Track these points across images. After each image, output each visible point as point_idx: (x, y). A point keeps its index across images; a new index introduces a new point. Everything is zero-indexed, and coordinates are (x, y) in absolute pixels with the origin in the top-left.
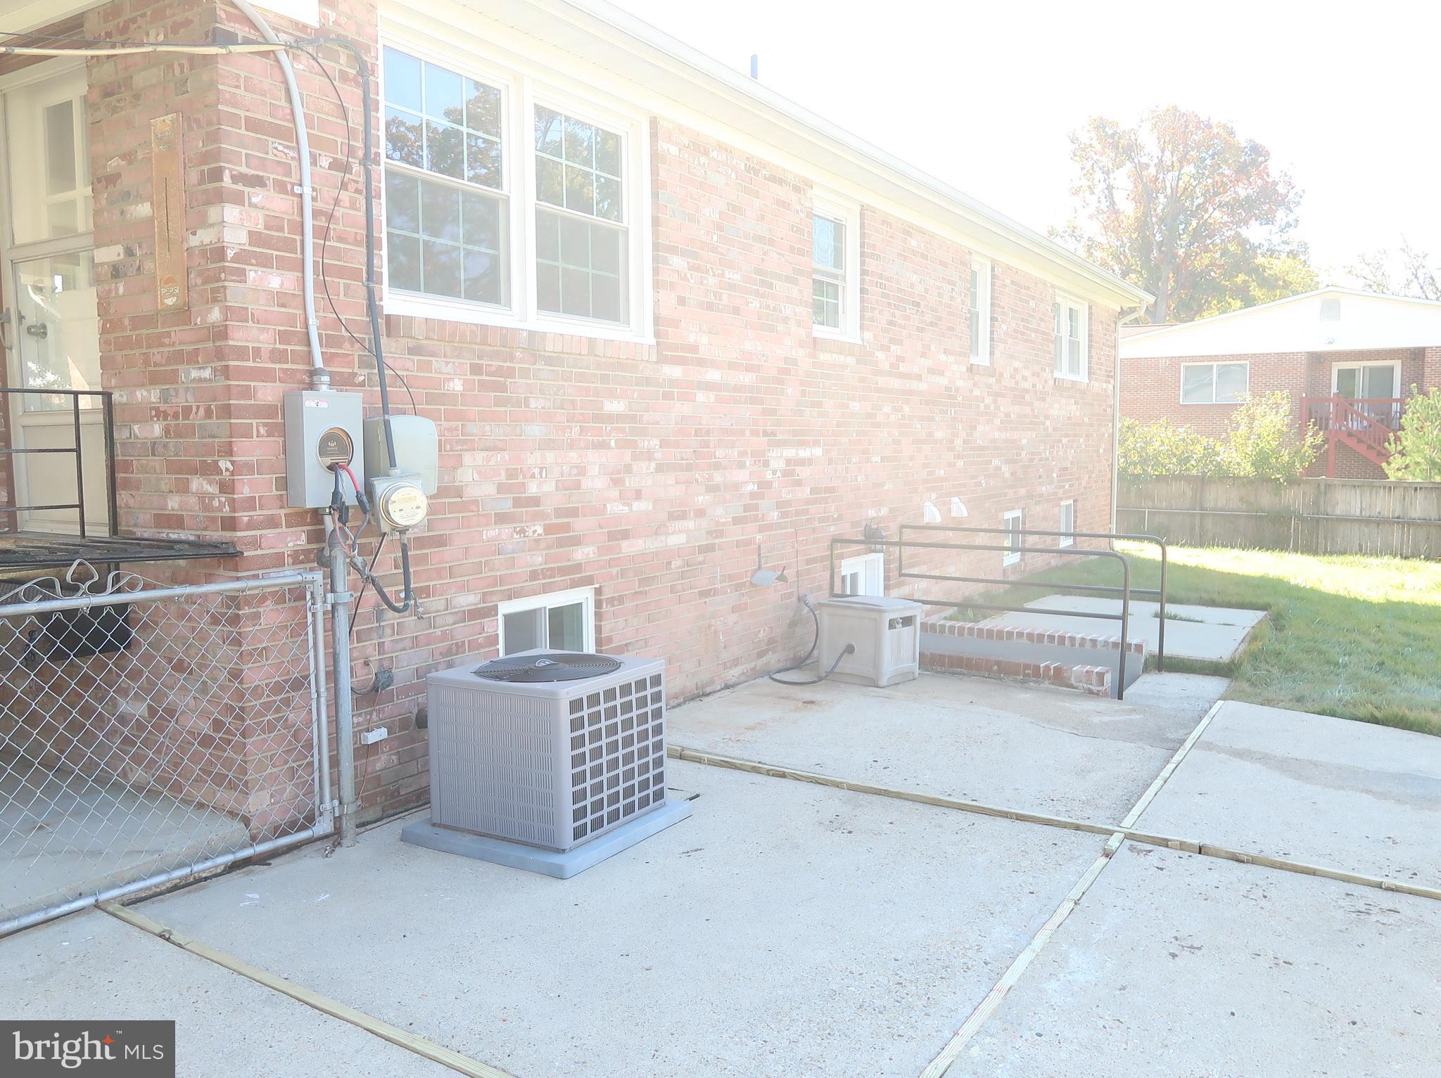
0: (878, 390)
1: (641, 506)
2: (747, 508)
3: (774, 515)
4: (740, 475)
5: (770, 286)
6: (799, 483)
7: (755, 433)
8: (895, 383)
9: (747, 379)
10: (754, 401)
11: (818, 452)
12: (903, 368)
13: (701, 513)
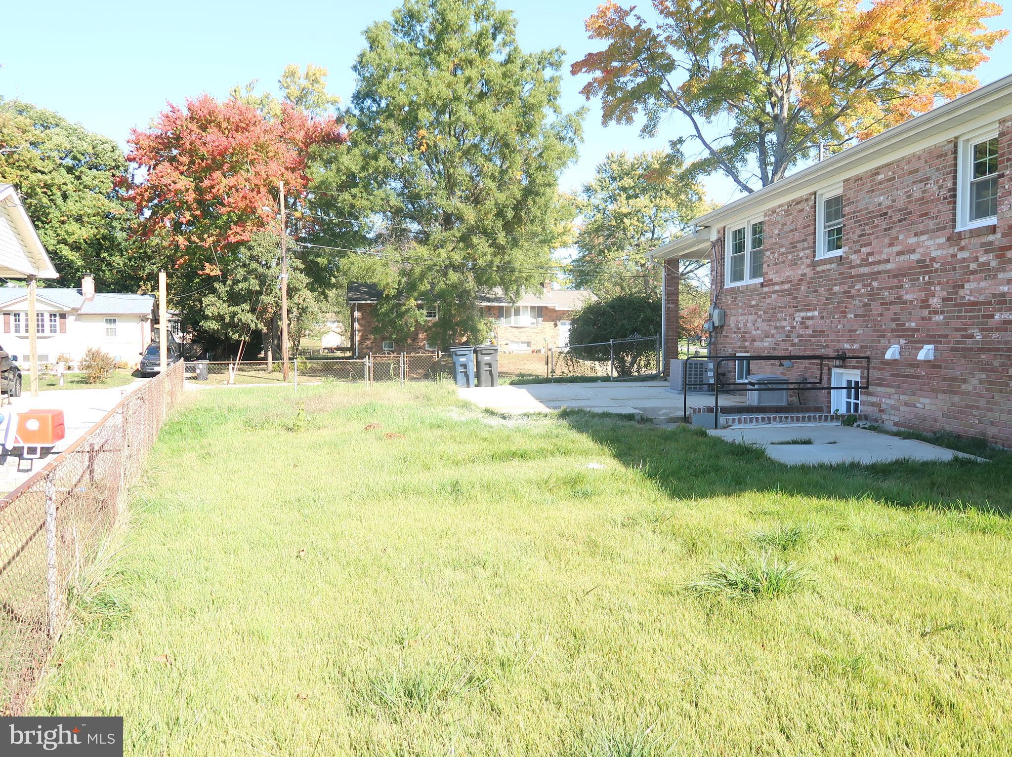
0: (851, 277)
1: (759, 332)
2: (787, 336)
3: (796, 340)
4: (785, 323)
5: (796, 247)
6: (807, 327)
7: (790, 307)
8: (865, 270)
9: (787, 286)
10: (789, 294)
11: (816, 313)
12: (870, 260)
13: (773, 336)
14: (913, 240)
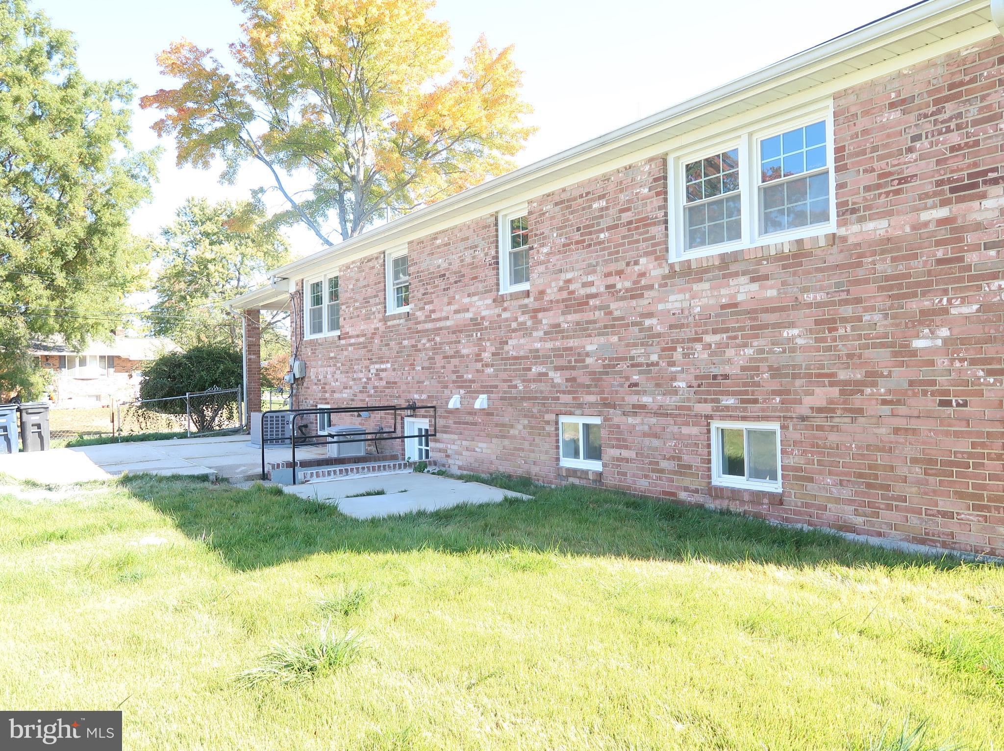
0: (418, 332)
1: (338, 384)
2: (364, 387)
3: (372, 391)
4: (361, 375)
5: (369, 302)
6: (381, 379)
7: (365, 359)
8: (429, 326)
9: (362, 339)
10: (365, 347)
11: (389, 365)
12: (433, 316)
13: (351, 388)
14: (466, 300)
